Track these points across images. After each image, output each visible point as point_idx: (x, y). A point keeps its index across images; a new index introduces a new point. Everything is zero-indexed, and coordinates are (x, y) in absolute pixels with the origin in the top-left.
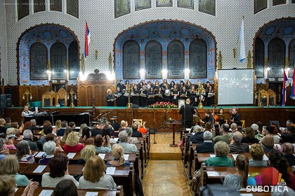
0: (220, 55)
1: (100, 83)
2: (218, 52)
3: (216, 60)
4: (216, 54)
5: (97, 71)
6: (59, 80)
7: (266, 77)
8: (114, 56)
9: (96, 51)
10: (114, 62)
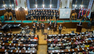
0: (61, 3)
1: (23, 11)
2: (61, 2)
3: (60, 4)
4: (60, 2)
5: (21, 7)
6: (8, 8)
7: (75, 8)
8: (26, 2)
9: (20, 1)
10: (27, 4)
